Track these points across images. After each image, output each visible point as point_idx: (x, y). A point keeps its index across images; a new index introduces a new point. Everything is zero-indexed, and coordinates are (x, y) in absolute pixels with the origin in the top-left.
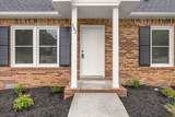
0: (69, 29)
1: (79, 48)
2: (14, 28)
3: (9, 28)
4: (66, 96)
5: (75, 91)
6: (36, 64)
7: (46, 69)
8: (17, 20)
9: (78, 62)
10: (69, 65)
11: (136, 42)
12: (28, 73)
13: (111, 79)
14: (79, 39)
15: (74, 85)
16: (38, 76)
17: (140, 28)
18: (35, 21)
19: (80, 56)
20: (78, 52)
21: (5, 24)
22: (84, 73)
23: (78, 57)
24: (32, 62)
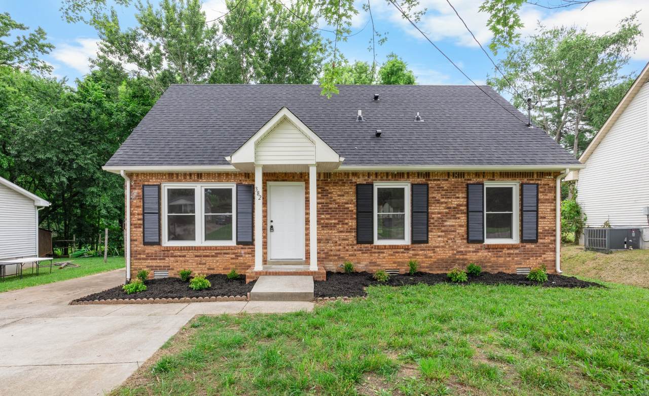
0: (251, 188)
1: (265, 216)
2: (166, 187)
3: (159, 187)
4: (248, 281)
5: (259, 274)
6: (200, 240)
7: (216, 248)
8: (171, 176)
9: (265, 237)
10: (251, 243)
11: (352, 207)
12: (191, 253)
13: (309, 264)
14: (265, 204)
15: (258, 267)
16: (204, 260)
17: (358, 186)
18: (200, 176)
19: (268, 228)
20: (265, 222)
21: (153, 181)
22: (273, 255)
23: (264, 229)
24: (194, 239)
